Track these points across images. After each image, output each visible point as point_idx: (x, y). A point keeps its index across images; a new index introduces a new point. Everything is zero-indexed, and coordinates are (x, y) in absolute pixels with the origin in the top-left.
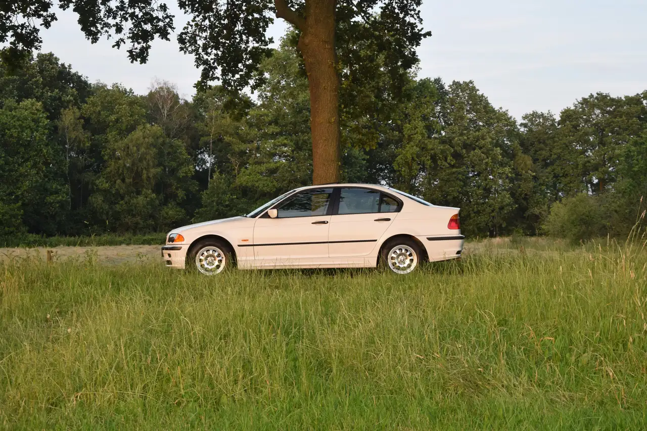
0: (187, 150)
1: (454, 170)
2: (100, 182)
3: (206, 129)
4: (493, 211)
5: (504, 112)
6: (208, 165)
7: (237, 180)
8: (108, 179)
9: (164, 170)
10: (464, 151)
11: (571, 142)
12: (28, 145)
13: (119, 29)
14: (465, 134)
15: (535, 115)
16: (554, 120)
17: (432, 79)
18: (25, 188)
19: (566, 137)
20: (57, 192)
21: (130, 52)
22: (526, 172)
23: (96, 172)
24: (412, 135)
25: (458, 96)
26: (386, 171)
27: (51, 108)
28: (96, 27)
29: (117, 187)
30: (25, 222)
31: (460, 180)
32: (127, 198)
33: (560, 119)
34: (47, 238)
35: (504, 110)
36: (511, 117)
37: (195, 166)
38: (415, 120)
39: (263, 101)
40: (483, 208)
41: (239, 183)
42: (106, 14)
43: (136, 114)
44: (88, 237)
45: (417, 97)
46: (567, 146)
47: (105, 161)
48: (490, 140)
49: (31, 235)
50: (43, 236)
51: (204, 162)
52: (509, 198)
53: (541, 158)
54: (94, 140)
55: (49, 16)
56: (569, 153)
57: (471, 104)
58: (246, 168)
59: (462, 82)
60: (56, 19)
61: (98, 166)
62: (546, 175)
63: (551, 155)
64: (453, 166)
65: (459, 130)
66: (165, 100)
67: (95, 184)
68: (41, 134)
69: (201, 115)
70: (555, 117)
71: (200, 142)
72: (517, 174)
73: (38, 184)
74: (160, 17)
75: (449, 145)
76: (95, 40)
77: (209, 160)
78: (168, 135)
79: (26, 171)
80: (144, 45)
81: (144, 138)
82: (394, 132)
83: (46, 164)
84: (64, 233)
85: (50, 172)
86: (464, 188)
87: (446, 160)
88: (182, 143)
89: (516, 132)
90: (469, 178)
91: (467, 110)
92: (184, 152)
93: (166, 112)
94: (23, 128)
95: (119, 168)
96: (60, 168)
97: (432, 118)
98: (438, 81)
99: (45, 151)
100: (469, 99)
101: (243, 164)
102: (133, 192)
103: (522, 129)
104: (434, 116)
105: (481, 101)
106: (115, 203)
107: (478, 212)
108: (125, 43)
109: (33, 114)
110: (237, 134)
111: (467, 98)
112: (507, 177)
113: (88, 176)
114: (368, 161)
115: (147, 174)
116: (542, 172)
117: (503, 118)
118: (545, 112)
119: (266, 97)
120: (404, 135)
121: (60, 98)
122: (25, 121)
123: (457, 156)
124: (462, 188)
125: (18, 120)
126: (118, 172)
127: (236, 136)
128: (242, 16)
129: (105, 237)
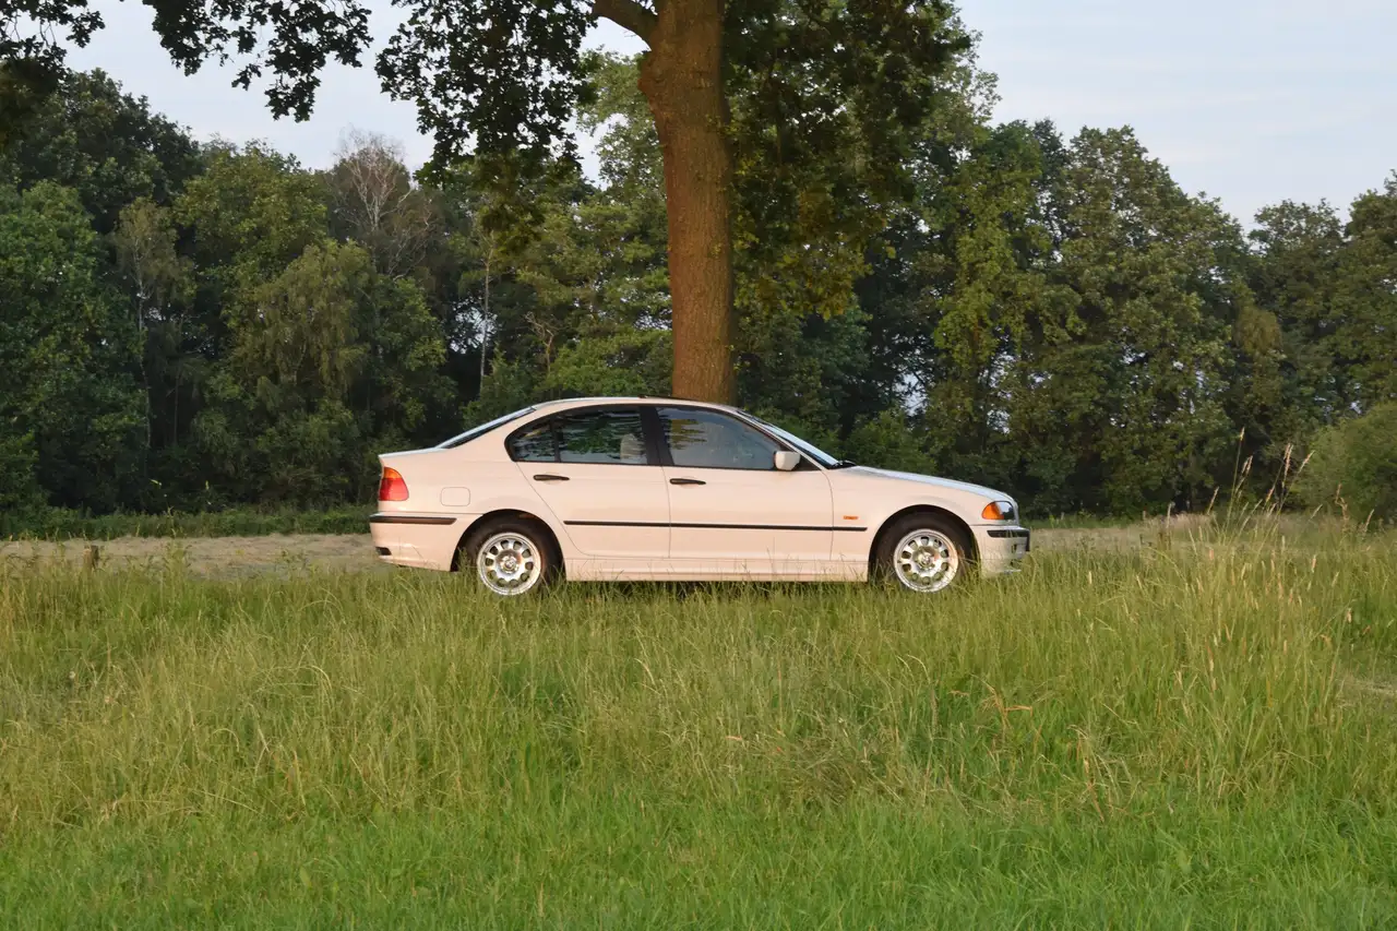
0: (428, 301)
1: (1083, 348)
2: (218, 383)
3: (475, 251)
4: (1181, 447)
5: (1211, 204)
6: (480, 338)
7: (550, 376)
8: (238, 374)
9: (374, 351)
10: (1109, 301)
11: (1377, 279)
12: (48, 293)
13: (247, 42)
14: (1110, 259)
15: (1287, 210)
16: (1335, 221)
17: (1031, 124)
18: (43, 397)
19: (1367, 265)
20: (115, 407)
21: (273, 93)
22: (1264, 353)
23: (210, 357)
24: (978, 262)
25: (1094, 164)
26: (918, 352)
27: (100, 206)
28: (196, 39)
29: (259, 393)
30: (43, 479)
31: (1099, 374)
32: (283, 420)
33: (1350, 220)
34: (94, 517)
35: (1209, 199)
36: (1227, 217)
37: (450, 341)
38: (986, 225)
39: (614, 181)
40: (1155, 442)
41: (554, 384)
42: (216, 8)
43: (303, 217)
44: (191, 516)
45: (992, 169)
46: (1368, 287)
47: (230, 331)
48: (1174, 273)
49: (57, 510)
50: (84, 512)
51: (471, 331)
52: (1219, 417)
53: (1303, 315)
54: (203, 279)
55: (86, 19)
56: (1374, 304)
57: (1126, 186)
58: (573, 346)
59: (1104, 131)
60: (102, 26)
61: (216, 344)
62: (1315, 359)
63: (1329, 309)
64: (1082, 339)
65: (1097, 247)
66: (375, 182)
67: (206, 386)
68: (79, 267)
69: (462, 215)
70: (1336, 215)
71: (461, 286)
72: (1244, 358)
73: (73, 388)
74: (340, 14)
75: (1072, 286)
76: (193, 67)
77: (483, 326)
78: (382, 268)
79: (45, 358)
80: (304, 78)
81: (324, 274)
82: (935, 255)
83: (93, 338)
84: (133, 505)
85: (103, 361)
86: (1109, 393)
87: (1063, 324)
88: (417, 286)
89: (1238, 252)
90: (1121, 368)
91: (1118, 201)
92: (422, 307)
93: (377, 210)
94: (37, 254)
95: (263, 347)
96: (125, 349)
97: (1028, 220)
98: (1044, 128)
99: (89, 308)
100: (1121, 171)
101: (565, 337)
102: (298, 407)
103: (1256, 246)
104: (1035, 214)
105: (1152, 177)
106: (257, 434)
107: (1143, 452)
108: (259, 74)
109: (61, 218)
110: (550, 263)
111: (1116, 169)
112: (1216, 364)
113: (191, 367)
114: (868, 325)
115: (330, 362)
116: (1304, 352)
117: (1206, 218)
118: (1314, 204)
119: (622, 172)
120: (959, 265)
121: (120, 180)
122: (41, 237)
123: (1090, 312)
124: (1103, 393)
125: (25, 234)
126: (261, 359)
127: (546, 269)
128: (525, 10)
129: (230, 515)
